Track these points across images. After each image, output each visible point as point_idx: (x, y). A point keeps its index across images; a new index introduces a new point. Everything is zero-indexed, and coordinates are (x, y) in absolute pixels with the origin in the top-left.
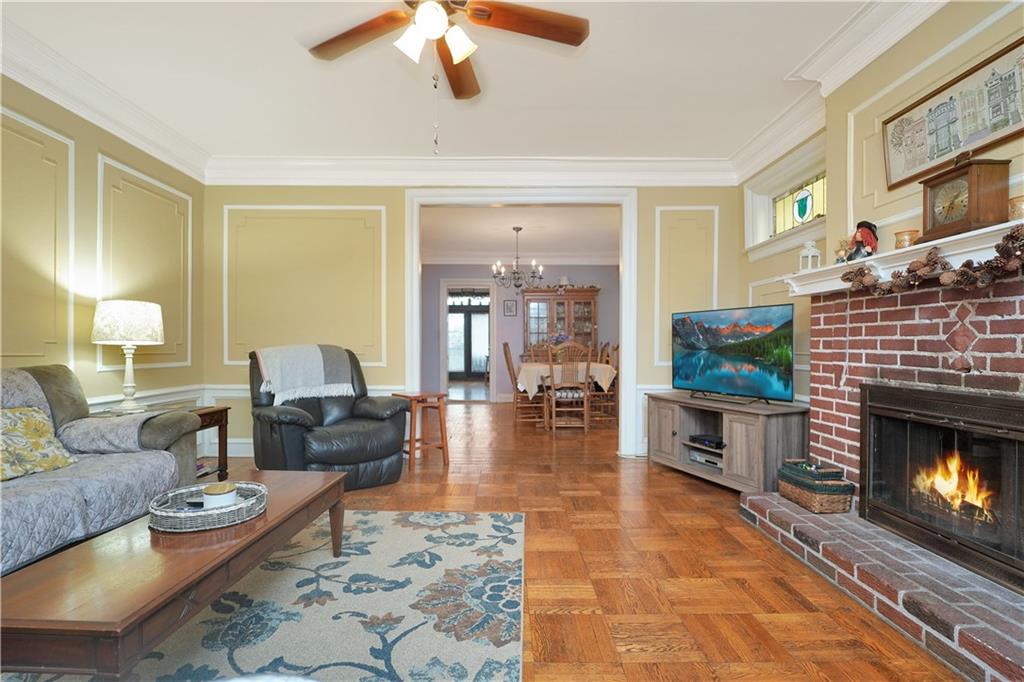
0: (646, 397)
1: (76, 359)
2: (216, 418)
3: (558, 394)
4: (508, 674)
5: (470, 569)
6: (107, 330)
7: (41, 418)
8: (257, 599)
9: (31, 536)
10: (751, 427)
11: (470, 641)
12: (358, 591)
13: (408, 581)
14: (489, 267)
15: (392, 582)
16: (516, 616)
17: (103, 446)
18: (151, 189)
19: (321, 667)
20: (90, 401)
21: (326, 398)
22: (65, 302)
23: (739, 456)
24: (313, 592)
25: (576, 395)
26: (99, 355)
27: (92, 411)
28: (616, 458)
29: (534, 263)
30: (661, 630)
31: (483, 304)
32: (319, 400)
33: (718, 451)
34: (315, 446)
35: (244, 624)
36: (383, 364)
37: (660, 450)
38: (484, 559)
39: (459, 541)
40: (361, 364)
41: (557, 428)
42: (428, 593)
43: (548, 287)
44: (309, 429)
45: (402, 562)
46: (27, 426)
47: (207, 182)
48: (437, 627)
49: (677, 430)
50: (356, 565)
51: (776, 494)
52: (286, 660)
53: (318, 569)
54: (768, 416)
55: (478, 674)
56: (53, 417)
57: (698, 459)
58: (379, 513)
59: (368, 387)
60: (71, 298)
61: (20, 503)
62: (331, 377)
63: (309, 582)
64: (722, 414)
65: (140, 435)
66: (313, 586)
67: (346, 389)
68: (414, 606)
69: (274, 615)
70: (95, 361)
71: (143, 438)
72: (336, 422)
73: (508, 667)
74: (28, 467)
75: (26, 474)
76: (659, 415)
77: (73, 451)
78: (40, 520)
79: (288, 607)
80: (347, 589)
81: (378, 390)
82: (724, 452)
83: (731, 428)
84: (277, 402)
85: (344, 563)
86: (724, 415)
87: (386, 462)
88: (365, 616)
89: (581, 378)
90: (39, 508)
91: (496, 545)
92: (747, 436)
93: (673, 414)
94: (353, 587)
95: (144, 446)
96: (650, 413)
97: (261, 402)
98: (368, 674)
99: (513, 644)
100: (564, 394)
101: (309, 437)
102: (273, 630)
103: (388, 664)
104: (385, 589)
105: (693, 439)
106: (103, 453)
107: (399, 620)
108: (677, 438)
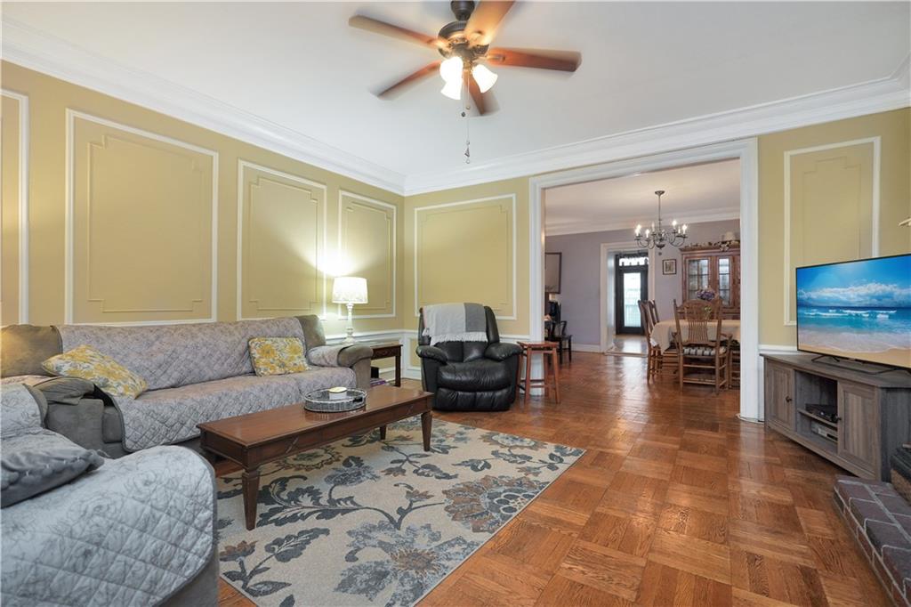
0: (762, 358)
1: (327, 311)
2: (395, 351)
3: (687, 350)
4: (465, 549)
5: (504, 479)
6: (337, 296)
7: (299, 344)
8: (366, 463)
9: (270, 403)
10: (867, 401)
11: (459, 523)
12: (423, 474)
13: (456, 476)
14: (631, 231)
15: (445, 474)
16: (505, 518)
17: (323, 363)
18: (371, 206)
19: (367, 508)
20: (327, 337)
21: (467, 342)
22: (322, 279)
23: (855, 434)
24: (397, 468)
25: (707, 352)
26: (339, 309)
27: (327, 343)
28: (737, 421)
29: (674, 223)
30: (616, 565)
31: (633, 264)
32: (461, 343)
33: (833, 425)
34: (447, 377)
35: (350, 475)
36: (514, 318)
37: (776, 417)
38: (523, 474)
39: (513, 459)
40: (496, 317)
41: (685, 383)
42: (462, 486)
43: (710, 244)
44: (444, 363)
45: (463, 463)
46: (291, 348)
47: (405, 195)
48: (447, 509)
49: (792, 396)
50: (434, 459)
51: (888, 484)
52: (354, 499)
53: (410, 456)
54: (888, 389)
55: (446, 542)
56: (306, 344)
57: (820, 431)
58: (477, 429)
59: (500, 335)
60: (325, 277)
61: (268, 386)
62: (470, 327)
63: (399, 461)
64: (836, 382)
65: (338, 356)
66: (399, 465)
67: (481, 336)
68: (445, 492)
69: (367, 475)
70: (337, 313)
71: (340, 359)
72: (475, 359)
73: (469, 545)
74: (287, 369)
75: (286, 373)
76: (775, 377)
77: (310, 363)
78: (275, 397)
79: (377, 472)
80: (415, 472)
81: (509, 338)
82: (839, 426)
83: (846, 399)
84: (433, 343)
85: (427, 456)
86: (839, 383)
87: (498, 394)
88: (412, 489)
89: (712, 336)
90: (276, 389)
91: (539, 468)
92: (864, 410)
93: (789, 378)
94: (420, 471)
95: (340, 365)
96: (767, 376)
97: (424, 341)
98: (386, 519)
99: (487, 533)
100: (693, 351)
101: (441, 368)
102: (361, 481)
103: (401, 519)
104: (437, 477)
105: (809, 408)
106: (323, 366)
107: (428, 497)
108: (792, 405)
